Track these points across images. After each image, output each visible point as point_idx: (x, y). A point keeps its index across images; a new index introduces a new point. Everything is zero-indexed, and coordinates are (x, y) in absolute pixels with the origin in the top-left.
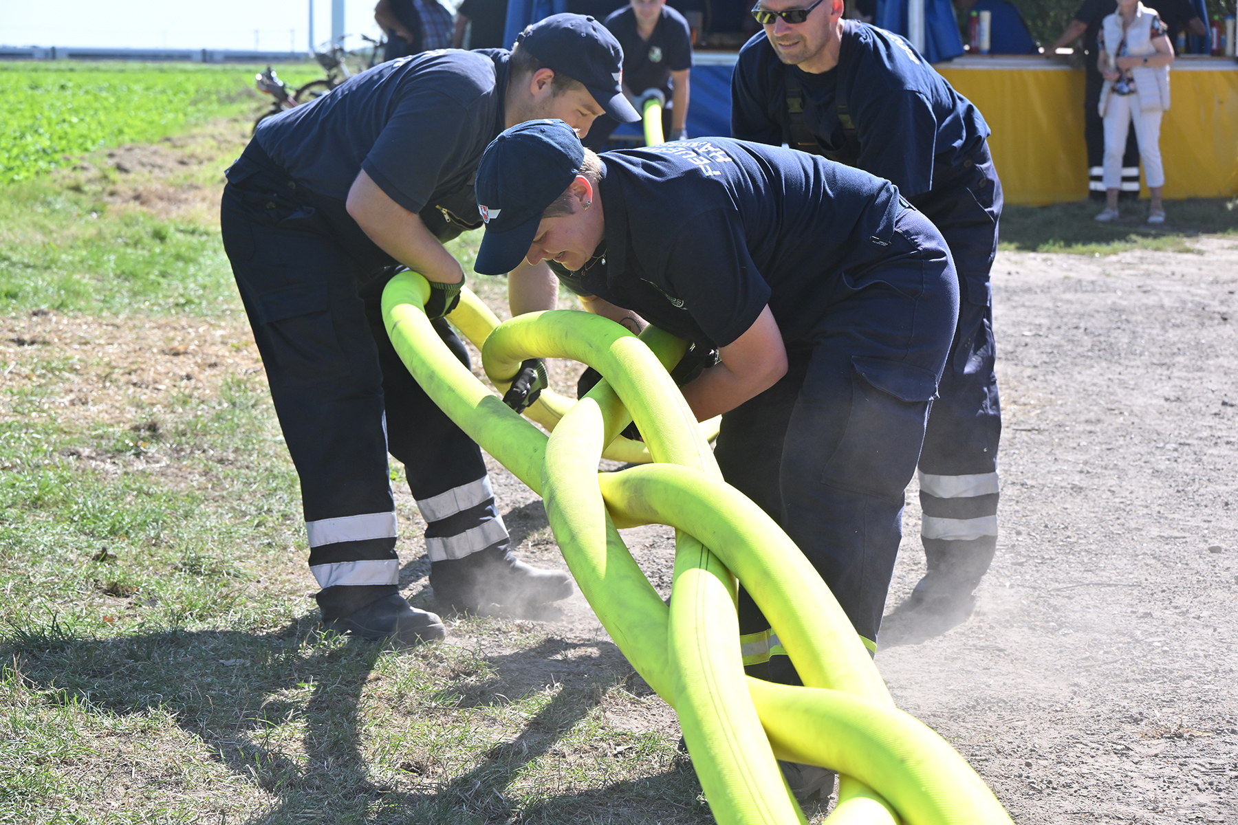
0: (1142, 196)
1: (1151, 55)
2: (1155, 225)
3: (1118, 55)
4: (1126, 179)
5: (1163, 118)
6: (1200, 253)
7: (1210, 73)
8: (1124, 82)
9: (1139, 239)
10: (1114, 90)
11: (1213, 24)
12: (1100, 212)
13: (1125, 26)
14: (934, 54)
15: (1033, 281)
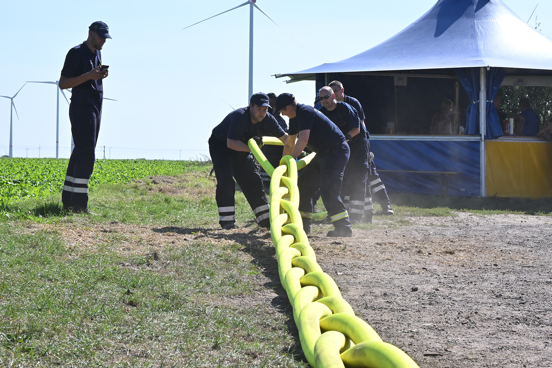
14: (490, 135)
15: (531, 224)
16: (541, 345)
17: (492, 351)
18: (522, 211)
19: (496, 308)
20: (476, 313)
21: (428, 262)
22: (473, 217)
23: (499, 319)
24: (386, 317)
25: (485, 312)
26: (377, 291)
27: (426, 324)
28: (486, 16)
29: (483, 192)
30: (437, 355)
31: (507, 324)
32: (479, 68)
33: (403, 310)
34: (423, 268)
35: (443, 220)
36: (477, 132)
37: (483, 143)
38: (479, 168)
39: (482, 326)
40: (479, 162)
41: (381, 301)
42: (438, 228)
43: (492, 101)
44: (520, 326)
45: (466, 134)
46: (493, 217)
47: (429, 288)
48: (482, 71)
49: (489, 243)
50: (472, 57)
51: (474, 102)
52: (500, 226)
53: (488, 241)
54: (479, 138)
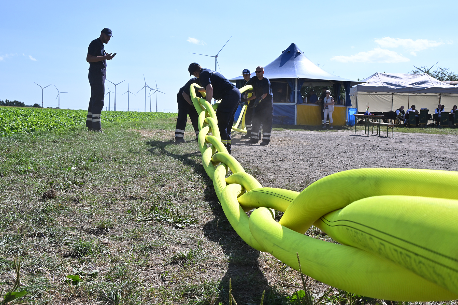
0: (329, 125)
1: (331, 103)
2: (331, 128)
3: (326, 103)
4: (327, 122)
5: (333, 113)
6: (338, 132)
7: (340, 107)
8: (327, 107)
9: (329, 130)
10: (325, 108)
11: (341, 100)
12: (323, 127)
13: (327, 99)
14: (299, 103)
15: (312, 134)
16: (307, 167)
17: (289, 169)
18: (309, 130)
19: (293, 156)
20: (286, 158)
21: (272, 144)
22: (291, 131)
23: (294, 160)
24: (253, 158)
25: (289, 158)
26: (251, 151)
27: (268, 161)
28: (298, 60)
29: (296, 124)
30: (269, 169)
31: (297, 161)
32: (295, 78)
33: (260, 156)
34: (270, 146)
35: (280, 132)
36: (294, 102)
37: (296, 106)
38: (294, 115)
39: (288, 162)
40: (294, 113)
41: (253, 154)
42: (278, 134)
43: (299, 90)
44: (301, 162)
45: (290, 102)
46: (298, 131)
47: (271, 150)
48: (296, 79)
49: (295, 139)
50: (293, 74)
51: (293, 91)
52: (300, 134)
53: (295, 138)
54: (295, 104)
